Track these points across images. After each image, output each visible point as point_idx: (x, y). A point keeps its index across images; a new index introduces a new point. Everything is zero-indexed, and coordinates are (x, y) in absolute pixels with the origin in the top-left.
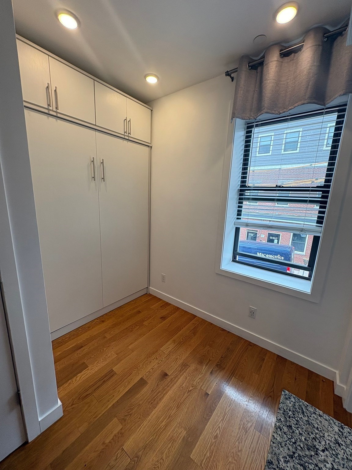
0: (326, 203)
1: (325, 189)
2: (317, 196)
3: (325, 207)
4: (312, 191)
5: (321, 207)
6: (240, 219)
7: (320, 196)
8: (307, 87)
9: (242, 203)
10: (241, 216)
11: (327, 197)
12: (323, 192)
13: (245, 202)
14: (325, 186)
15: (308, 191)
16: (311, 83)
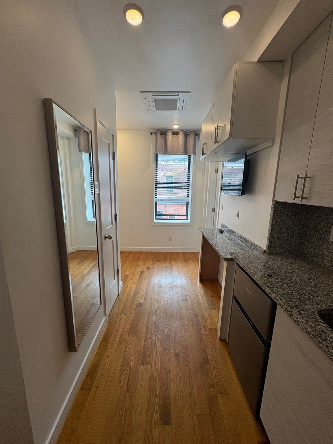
0: (189, 188)
1: (188, 183)
2: (186, 186)
3: (189, 190)
4: (184, 184)
5: (187, 190)
6: (157, 197)
7: (187, 186)
8: (182, 148)
9: (157, 190)
10: (157, 196)
11: (189, 186)
12: (188, 184)
13: (158, 189)
14: (188, 182)
15: (183, 184)
16: (183, 148)
